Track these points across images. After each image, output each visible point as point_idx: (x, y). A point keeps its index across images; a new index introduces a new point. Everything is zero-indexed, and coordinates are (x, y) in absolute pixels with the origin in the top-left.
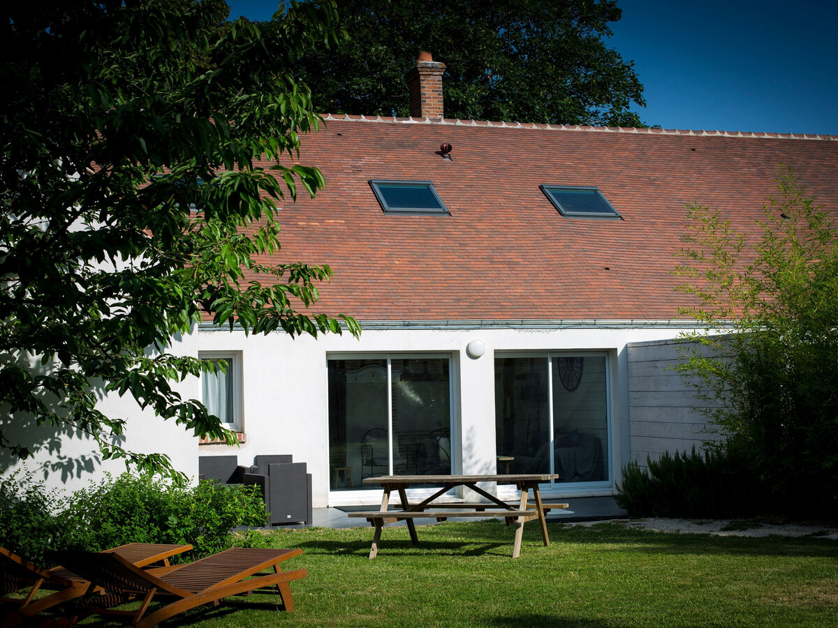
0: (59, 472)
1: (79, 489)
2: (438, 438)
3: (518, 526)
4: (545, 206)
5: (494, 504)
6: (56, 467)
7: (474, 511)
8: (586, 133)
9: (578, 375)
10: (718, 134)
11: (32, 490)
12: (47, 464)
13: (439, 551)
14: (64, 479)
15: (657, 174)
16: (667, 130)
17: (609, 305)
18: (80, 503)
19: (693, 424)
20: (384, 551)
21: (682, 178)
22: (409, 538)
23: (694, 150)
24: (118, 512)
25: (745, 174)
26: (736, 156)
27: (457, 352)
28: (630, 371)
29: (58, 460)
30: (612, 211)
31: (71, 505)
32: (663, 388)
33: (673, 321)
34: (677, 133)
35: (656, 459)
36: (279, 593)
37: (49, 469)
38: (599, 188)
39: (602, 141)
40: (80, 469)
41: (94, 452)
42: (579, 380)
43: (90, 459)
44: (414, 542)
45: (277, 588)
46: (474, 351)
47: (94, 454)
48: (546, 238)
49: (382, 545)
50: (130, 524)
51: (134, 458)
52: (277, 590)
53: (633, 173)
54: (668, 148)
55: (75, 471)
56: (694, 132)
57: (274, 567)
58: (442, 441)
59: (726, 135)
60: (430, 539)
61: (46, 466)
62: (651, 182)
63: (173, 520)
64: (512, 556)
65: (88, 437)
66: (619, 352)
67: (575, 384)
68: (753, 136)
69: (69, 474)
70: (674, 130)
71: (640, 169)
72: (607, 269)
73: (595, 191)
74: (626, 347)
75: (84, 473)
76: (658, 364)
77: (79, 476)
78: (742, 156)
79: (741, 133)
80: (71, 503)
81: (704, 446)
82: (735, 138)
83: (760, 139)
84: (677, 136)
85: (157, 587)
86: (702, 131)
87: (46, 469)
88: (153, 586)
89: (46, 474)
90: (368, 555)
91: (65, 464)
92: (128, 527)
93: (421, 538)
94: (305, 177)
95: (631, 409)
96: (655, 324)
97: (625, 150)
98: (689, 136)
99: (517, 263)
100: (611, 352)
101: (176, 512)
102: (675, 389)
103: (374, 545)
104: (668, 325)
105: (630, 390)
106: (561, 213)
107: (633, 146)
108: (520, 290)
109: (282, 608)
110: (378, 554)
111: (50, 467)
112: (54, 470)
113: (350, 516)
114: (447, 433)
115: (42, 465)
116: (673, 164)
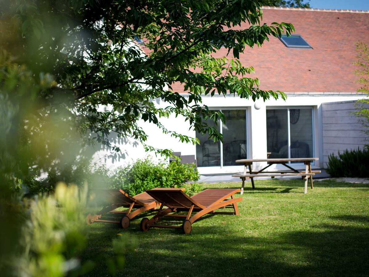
0: (111, 159)
1: (119, 166)
2: (241, 144)
3: (306, 180)
4: (279, 43)
5: (293, 171)
6: (109, 157)
7: (280, 174)
8: (291, 11)
9: (297, 117)
10: (348, 11)
11: (102, 166)
12: (106, 155)
13: (270, 191)
14: (113, 162)
15: (324, 29)
16: (326, 10)
17: (313, 86)
18: (120, 172)
19: (355, 138)
20: (246, 191)
21: (335, 31)
22: (251, 187)
23: (338, 18)
24: (141, 175)
25: (362, 29)
26: (357, 21)
27: (250, 107)
28: (323, 115)
29: (110, 154)
30: (308, 45)
31: (116, 173)
32: (340, 122)
33: (341, 93)
34: (330, 11)
35: (342, 153)
36: (234, 208)
37: (107, 158)
38: (301, 35)
39: (299, 14)
40: (120, 157)
41: (126, 150)
42: (298, 119)
43: (124, 154)
44: (254, 188)
45: (233, 205)
46: (257, 106)
47: (125, 151)
48: (281, 57)
49: (245, 189)
50: (147, 180)
51: (159, 152)
52: (233, 206)
53: (314, 28)
54: (327, 18)
55: (117, 158)
56: (338, 10)
57: (231, 196)
58: (243, 146)
59: (351, 12)
60: (260, 186)
61: (105, 156)
62: (323, 33)
63: (164, 178)
64: (304, 193)
65: (122, 143)
66: (318, 107)
67: (296, 121)
68: (363, 12)
69: (115, 160)
70: (329, 10)
71: (317, 27)
72: (310, 70)
73: (299, 36)
74: (321, 105)
75: (121, 159)
76: (337, 112)
77: (119, 160)
78: (359, 21)
79: (358, 11)
80: (116, 172)
81: (365, 147)
82: (355, 13)
83: (366, 14)
84: (330, 12)
85: (194, 204)
86: (341, 10)
87: (106, 158)
88: (193, 204)
89: (106, 160)
90: (240, 193)
91: (113, 155)
92: (146, 182)
93: (256, 186)
94: (286, 27)
95: (324, 132)
96: (334, 94)
97: (309, 18)
98: (336, 12)
99: (271, 68)
100: (314, 107)
101: (165, 175)
102: (346, 122)
103: (242, 189)
104: (339, 95)
105: (323, 123)
106: (286, 46)
107: (312, 17)
108: (274, 80)
109: (235, 214)
110: (244, 193)
111: (107, 157)
112: (108, 158)
113: (232, 176)
114: (245, 142)
115: (104, 156)
116: (330, 24)
